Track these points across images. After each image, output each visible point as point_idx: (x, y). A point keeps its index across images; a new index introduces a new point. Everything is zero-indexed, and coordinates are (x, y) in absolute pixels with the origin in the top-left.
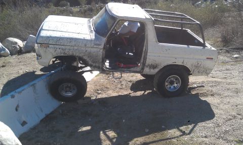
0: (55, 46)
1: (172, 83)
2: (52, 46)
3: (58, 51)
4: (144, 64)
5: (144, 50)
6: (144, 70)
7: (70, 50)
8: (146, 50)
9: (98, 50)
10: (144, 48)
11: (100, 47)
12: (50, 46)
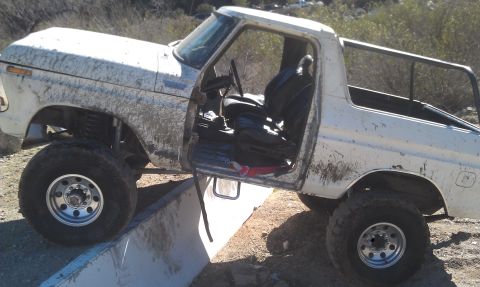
0: (50, 75)
1: (378, 243)
2: (42, 73)
3: (57, 90)
4: (307, 163)
5: (310, 120)
6: (307, 181)
7: (90, 89)
8: (314, 119)
9: (177, 101)
10: (311, 115)
11: (182, 93)
12: (36, 73)
